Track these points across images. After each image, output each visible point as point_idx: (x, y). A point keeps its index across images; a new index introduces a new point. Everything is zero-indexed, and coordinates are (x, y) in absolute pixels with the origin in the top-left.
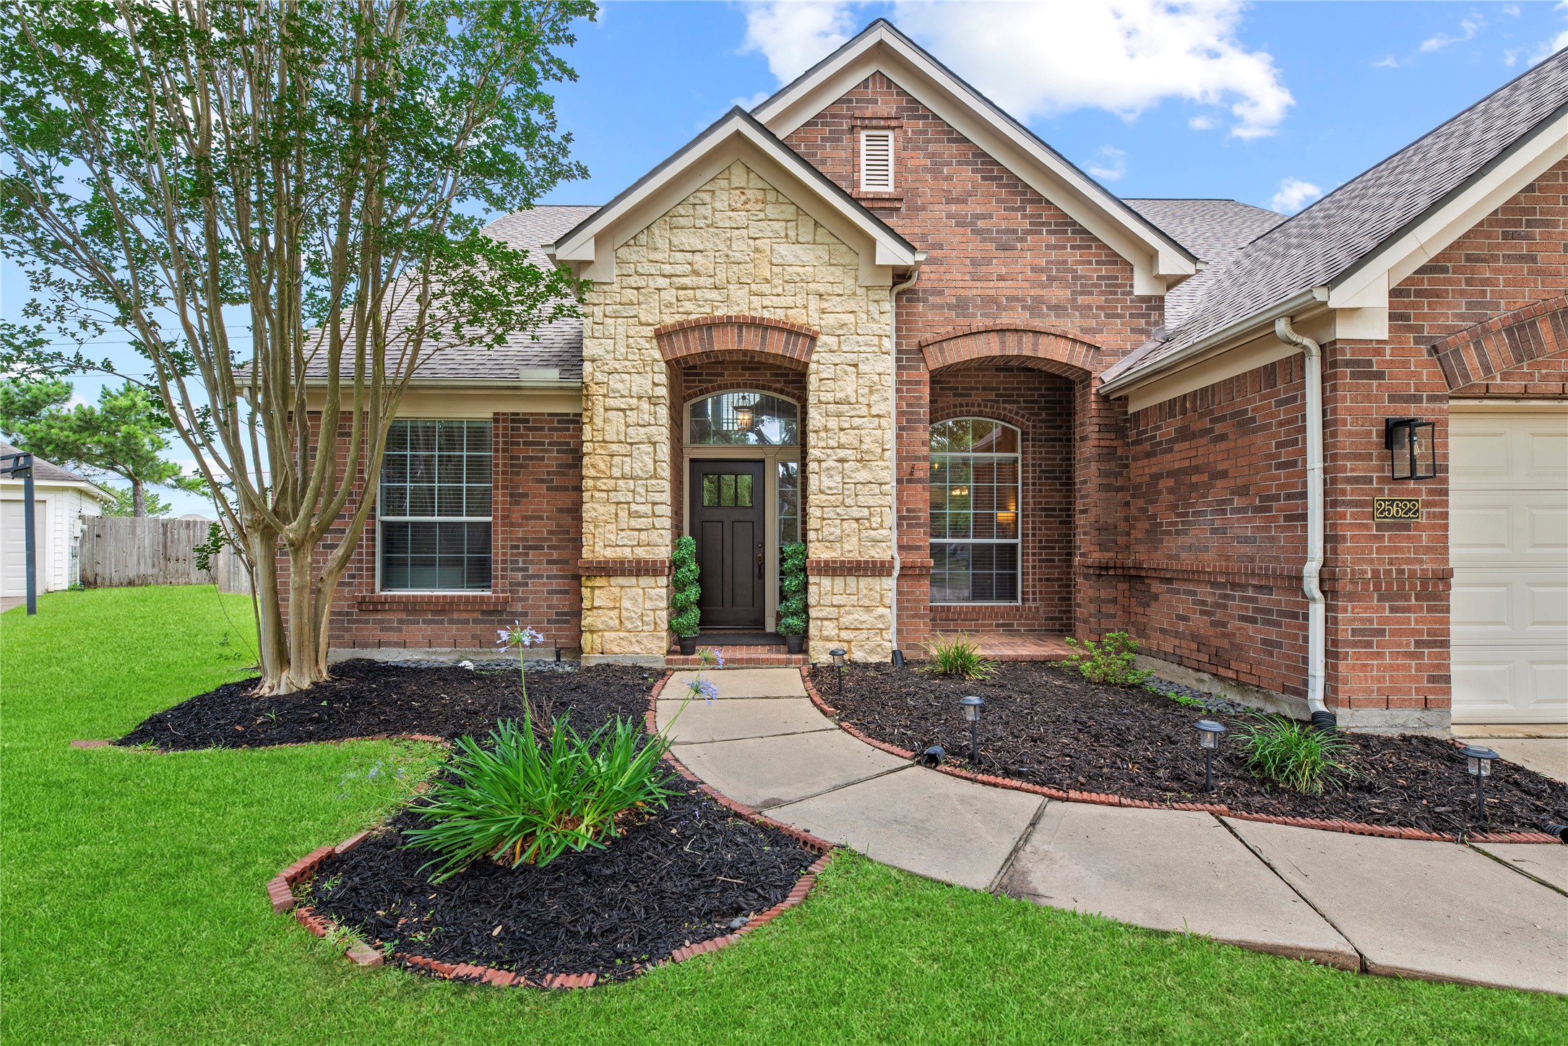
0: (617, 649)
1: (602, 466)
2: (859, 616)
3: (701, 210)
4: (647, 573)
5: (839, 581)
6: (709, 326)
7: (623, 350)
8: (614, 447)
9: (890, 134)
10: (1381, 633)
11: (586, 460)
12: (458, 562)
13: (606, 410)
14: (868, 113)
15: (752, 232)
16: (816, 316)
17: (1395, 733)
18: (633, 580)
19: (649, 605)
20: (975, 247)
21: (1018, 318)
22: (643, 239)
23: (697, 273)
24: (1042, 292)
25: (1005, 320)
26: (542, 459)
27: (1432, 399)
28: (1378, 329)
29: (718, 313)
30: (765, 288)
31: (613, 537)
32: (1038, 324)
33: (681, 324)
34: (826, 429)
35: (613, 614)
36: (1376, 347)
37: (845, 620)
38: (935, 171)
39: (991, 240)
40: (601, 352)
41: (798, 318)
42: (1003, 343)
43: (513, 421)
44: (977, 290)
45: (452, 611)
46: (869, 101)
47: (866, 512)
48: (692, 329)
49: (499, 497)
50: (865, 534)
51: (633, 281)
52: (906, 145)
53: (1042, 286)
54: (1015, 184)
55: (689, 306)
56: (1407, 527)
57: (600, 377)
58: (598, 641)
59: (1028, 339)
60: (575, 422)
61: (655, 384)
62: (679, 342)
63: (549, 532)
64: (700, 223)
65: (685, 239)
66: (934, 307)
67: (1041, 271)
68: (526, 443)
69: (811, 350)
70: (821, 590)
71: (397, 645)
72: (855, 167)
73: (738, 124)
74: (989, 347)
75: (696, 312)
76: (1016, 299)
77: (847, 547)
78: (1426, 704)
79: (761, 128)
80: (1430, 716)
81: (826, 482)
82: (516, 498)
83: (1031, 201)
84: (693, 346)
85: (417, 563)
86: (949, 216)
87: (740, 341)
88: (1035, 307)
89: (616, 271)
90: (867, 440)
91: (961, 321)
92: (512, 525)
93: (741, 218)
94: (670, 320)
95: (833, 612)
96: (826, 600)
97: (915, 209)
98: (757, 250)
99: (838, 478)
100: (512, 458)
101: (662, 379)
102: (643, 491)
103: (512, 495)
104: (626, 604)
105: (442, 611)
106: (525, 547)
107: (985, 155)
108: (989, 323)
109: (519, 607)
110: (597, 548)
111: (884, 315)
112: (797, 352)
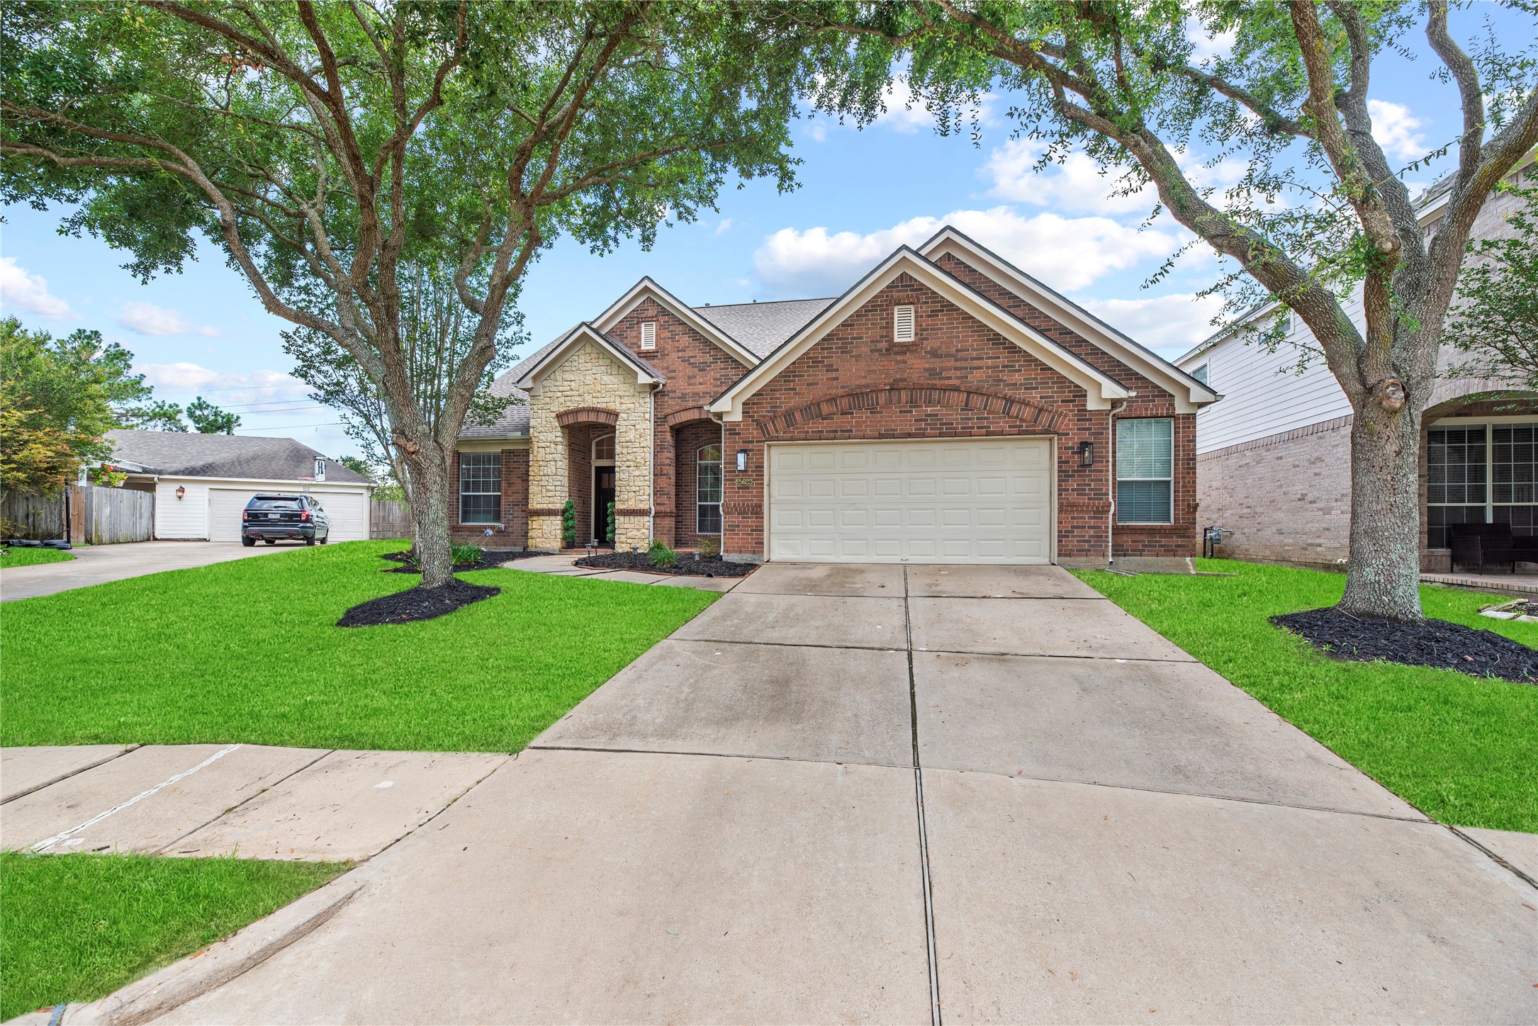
0: (541, 544)
1: (536, 471)
2: (635, 533)
3: (574, 363)
4: (552, 515)
5: (627, 518)
6: (577, 411)
7: (545, 423)
8: (541, 463)
9: (654, 323)
10: (740, 526)
11: (530, 469)
12: (489, 512)
13: (538, 448)
14: (644, 315)
15: (594, 371)
16: (619, 405)
17: (743, 562)
18: (548, 517)
19: (554, 527)
20: (690, 371)
22: (552, 377)
23: (572, 390)
27: (757, 442)
28: (737, 417)
29: (580, 406)
30: (599, 395)
31: (540, 500)
33: (566, 411)
34: (622, 454)
35: (540, 531)
36: (737, 424)
37: (629, 535)
38: (672, 338)
39: (696, 367)
40: (536, 424)
41: (612, 406)
44: (690, 390)
46: (645, 310)
47: (639, 488)
48: (570, 413)
49: (503, 484)
50: (638, 498)
51: (548, 394)
52: (661, 328)
53: (718, 386)
54: (706, 342)
55: (569, 404)
56: (749, 488)
57: (536, 434)
58: (534, 542)
60: (527, 453)
61: (557, 437)
62: (565, 419)
63: (522, 498)
64: (574, 369)
65: (568, 376)
66: (672, 398)
68: (514, 462)
69: (616, 420)
70: (620, 521)
72: (640, 339)
73: (584, 329)
74: (694, 415)
75: (572, 406)
77: (630, 503)
78: (754, 552)
79: (592, 329)
80: (756, 556)
81: (622, 476)
82: (510, 485)
83: (712, 349)
84: (570, 420)
85: (475, 512)
86: (678, 358)
87: (588, 418)
89: (542, 391)
90: (639, 457)
91: (683, 404)
92: (508, 496)
93: (589, 366)
94: (562, 410)
95: (624, 532)
96: (621, 526)
97: (664, 355)
98: (595, 379)
99: (627, 474)
100: (509, 468)
101: (560, 434)
102: (551, 481)
103: (508, 483)
104: (545, 527)
105: (481, 530)
106: (513, 505)
107: (691, 330)
108: (694, 404)
109: (510, 530)
110: (536, 503)
111: (648, 403)
112: (611, 422)
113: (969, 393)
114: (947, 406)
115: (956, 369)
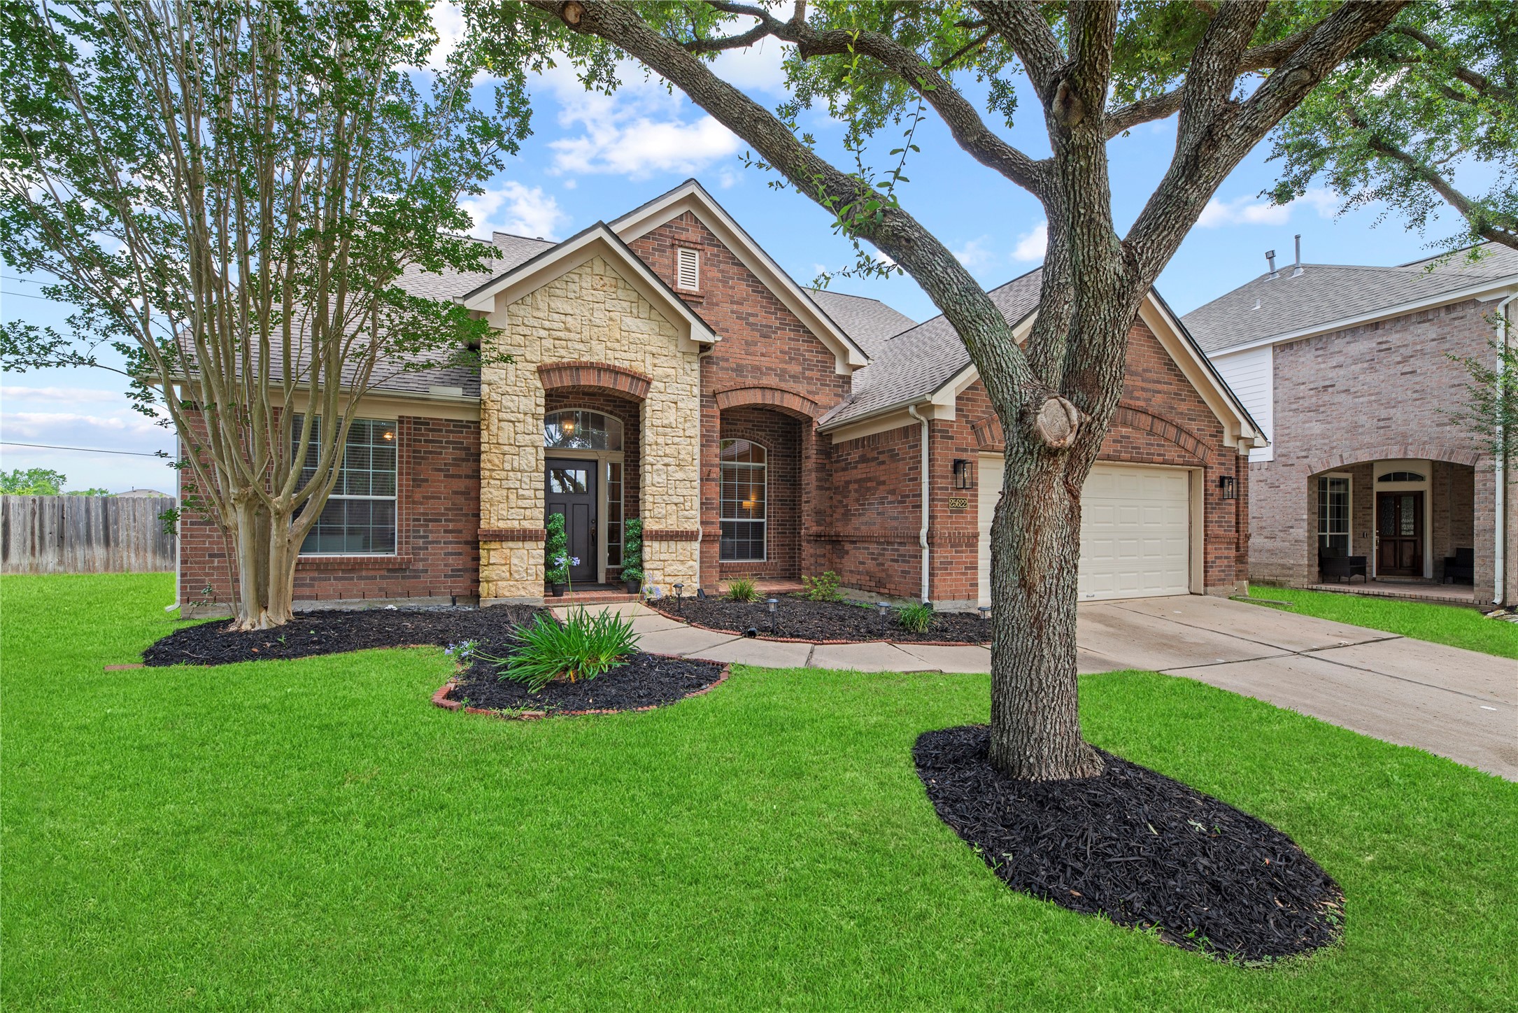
0: (507, 594)
1: (496, 461)
2: (677, 567)
3: (572, 286)
4: (531, 539)
5: (664, 544)
6: (577, 367)
7: (513, 379)
8: (506, 448)
9: (697, 254)
10: (951, 563)
11: (483, 457)
12: (364, 532)
13: (500, 421)
14: (683, 237)
15: (608, 306)
16: (650, 368)
17: (956, 612)
18: (520, 544)
19: (532, 561)
20: (747, 334)
21: (772, 381)
22: (529, 300)
23: (569, 330)
24: (786, 366)
25: (765, 381)
26: (441, 453)
27: (973, 450)
28: (951, 416)
29: (584, 359)
30: (617, 346)
31: (505, 513)
32: (783, 386)
33: (557, 364)
34: (657, 444)
35: (505, 568)
36: (951, 424)
37: (668, 570)
38: (725, 282)
39: (757, 330)
40: (496, 378)
41: (639, 368)
42: (763, 395)
43: (415, 423)
44: (748, 361)
45: (361, 570)
46: (683, 229)
47: (682, 499)
48: (565, 369)
49: (402, 481)
50: (681, 513)
51: (521, 330)
52: (706, 262)
53: (786, 362)
54: (771, 297)
55: (563, 352)
56: (961, 512)
57: (495, 396)
58: (493, 588)
59: (777, 394)
60: (475, 428)
61: (537, 405)
62: (555, 377)
63: (446, 509)
64: (571, 295)
65: (558, 304)
66: (722, 369)
67: (785, 353)
68: (426, 441)
69: (647, 391)
70: (652, 550)
71: (309, 598)
72: (674, 271)
73: (600, 232)
74: (755, 398)
75: (568, 357)
76: (771, 369)
77: (669, 522)
78: (969, 598)
79: (616, 237)
80: (970, 603)
81: (656, 479)
82: (418, 483)
83: (780, 310)
84: (566, 380)
85: (326, 532)
86: (732, 312)
87: (599, 380)
88: (782, 375)
89: (508, 321)
90: (683, 452)
91: (739, 379)
92: (414, 502)
93: (600, 295)
94: (549, 360)
95: (660, 565)
96: (656, 557)
97: (713, 305)
98: (611, 319)
99: (664, 477)
100: (414, 452)
101: (542, 401)
102: (527, 480)
103: (414, 480)
104: (515, 561)
105: (353, 570)
106: (425, 520)
107: (753, 276)
108: (756, 382)
109: (420, 566)
110: (492, 520)
111: (696, 372)
112: (638, 391)
113: (1154, 417)
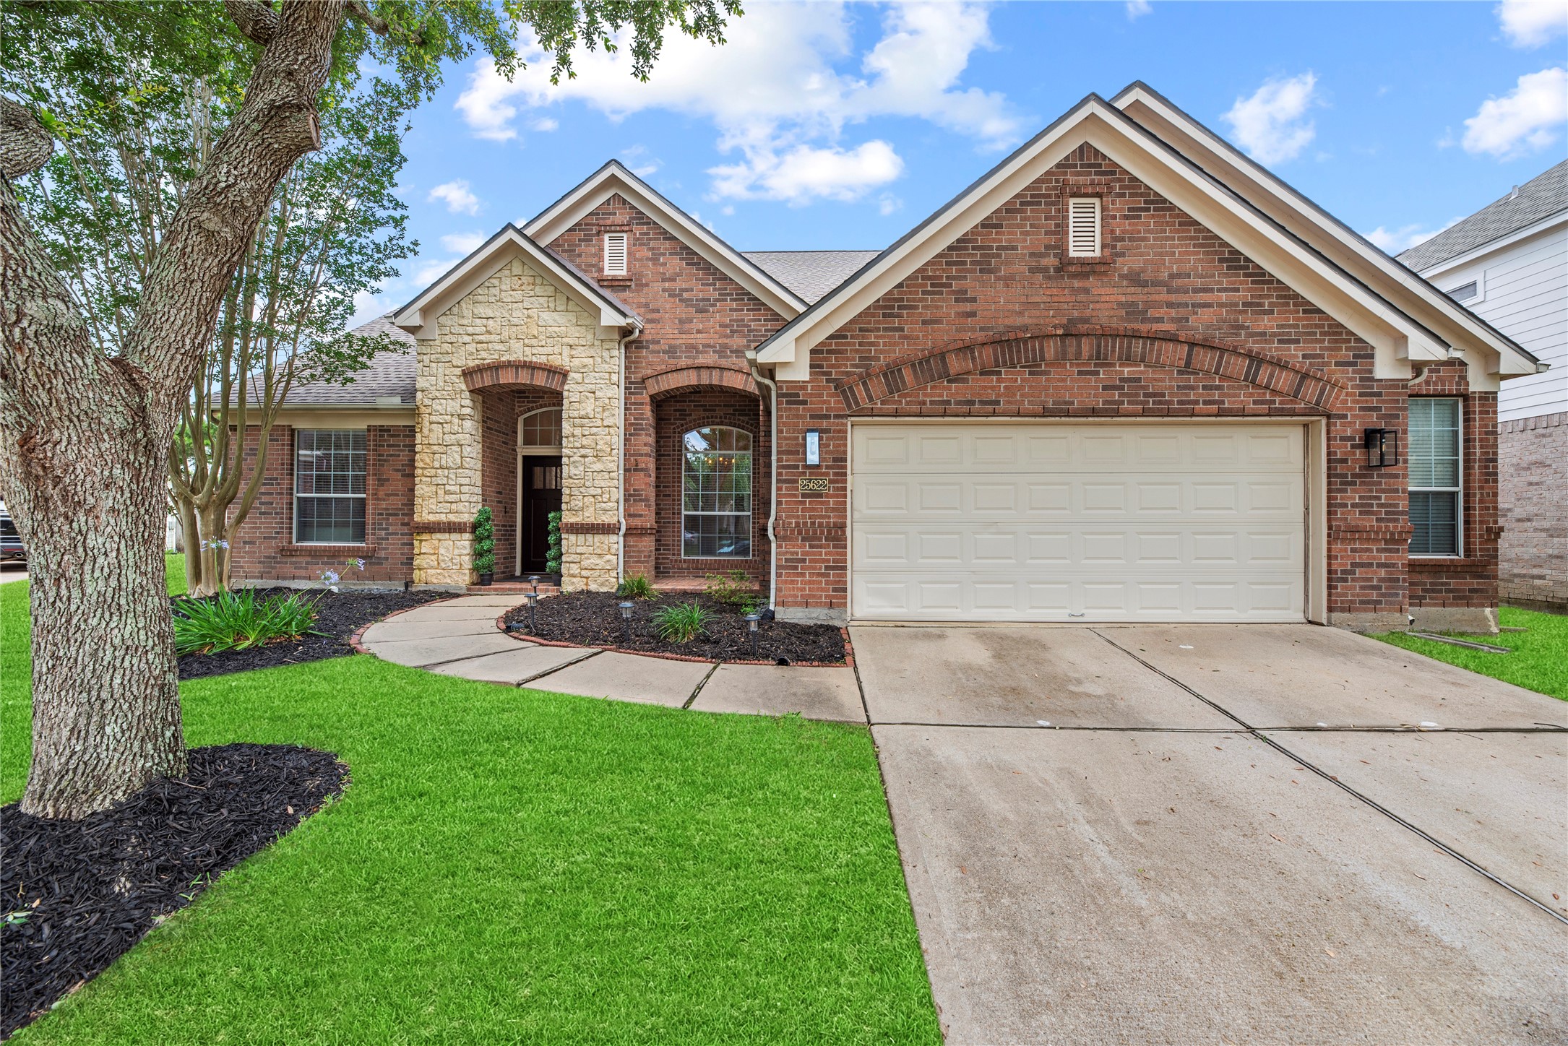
0: (435, 581)
1: (427, 460)
2: (595, 560)
3: (493, 291)
4: (455, 531)
5: (581, 537)
6: (497, 367)
7: (442, 384)
8: (435, 448)
9: (625, 235)
10: (804, 561)
11: (417, 457)
12: (346, 525)
13: (431, 423)
14: (609, 222)
15: (526, 305)
16: (568, 360)
17: (811, 623)
18: (447, 536)
19: (456, 552)
20: (682, 311)
21: (710, 359)
22: (455, 310)
23: (489, 333)
24: (725, 341)
25: (701, 360)
26: (399, 456)
27: (836, 417)
29: (503, 359)
30: (534, 342)
31: (434, 507)
32: (724, 363)
33: (478, 366)
34: (573, 436)
35: (433, 557)
36: (802, 385)
37: (585, 563)
38: (655, 260)
39: (692, 306)
40: (428, 385)
41: (556, 361)
42: (699, 376)
43: (380, 431)
44: (682, 340)
45: (340, 556)
46: (610, 214)
47: (599, 491)
48: (486, 369)
49: (370, 480)
50: (598, 505)
51: (448, 338)
52: (636, 242)
53: (726, 336)
54: (709, 268)
55: (484, 354)
56: (820, 496)
57: (427, 402)
58: (423, 575)
59: (715, 373)
60: (412, 431)
61: (462, 406)
62: (477, 378)
63: (403, 504)
64: (492, 299)
65: (482, 310)
66: (653, 352)
67: (726, 326)
68: (388, 446)
69: (563, 383)
70: (569, 541)
71: (305, 578)
72: (601, 259)
73: (511, 234)
74: (689, 379)
75: (489, 359)
76: (709, 346)
77: (586, 514)
78: (831, 605)
79: (525, 237)
80: (833, 613)
81: (573, 471)
82: (381, 482)
83: (719, 279)
84: (486, 381)
85: (320, 525)
86: (664, 290)
87: (517, 378)
88: (721, 352)
89: (437, 332)
90: (601, 442)
91: (671, 361)
92: (379, 499)
93: (518, 295)
94: (472, 363)
95: (577, 558)
96: (572, 550)
97: (641, 286)
98: (529, 317)
99: (581, 468)
100: (379, 455)
101: (468, 402)
102: (454, 477)
103: (379, 480)
104: (442, 551)
105: (334, 556)
106: (387, 514)
107: (688, 248)
108: (690, 362)
109: (382, 554)
110: (424, 514)
111: (616, 359)
112: (554, 384)
113: (1192, 345)
114: (1156, 365)
115: (1170, 305)
